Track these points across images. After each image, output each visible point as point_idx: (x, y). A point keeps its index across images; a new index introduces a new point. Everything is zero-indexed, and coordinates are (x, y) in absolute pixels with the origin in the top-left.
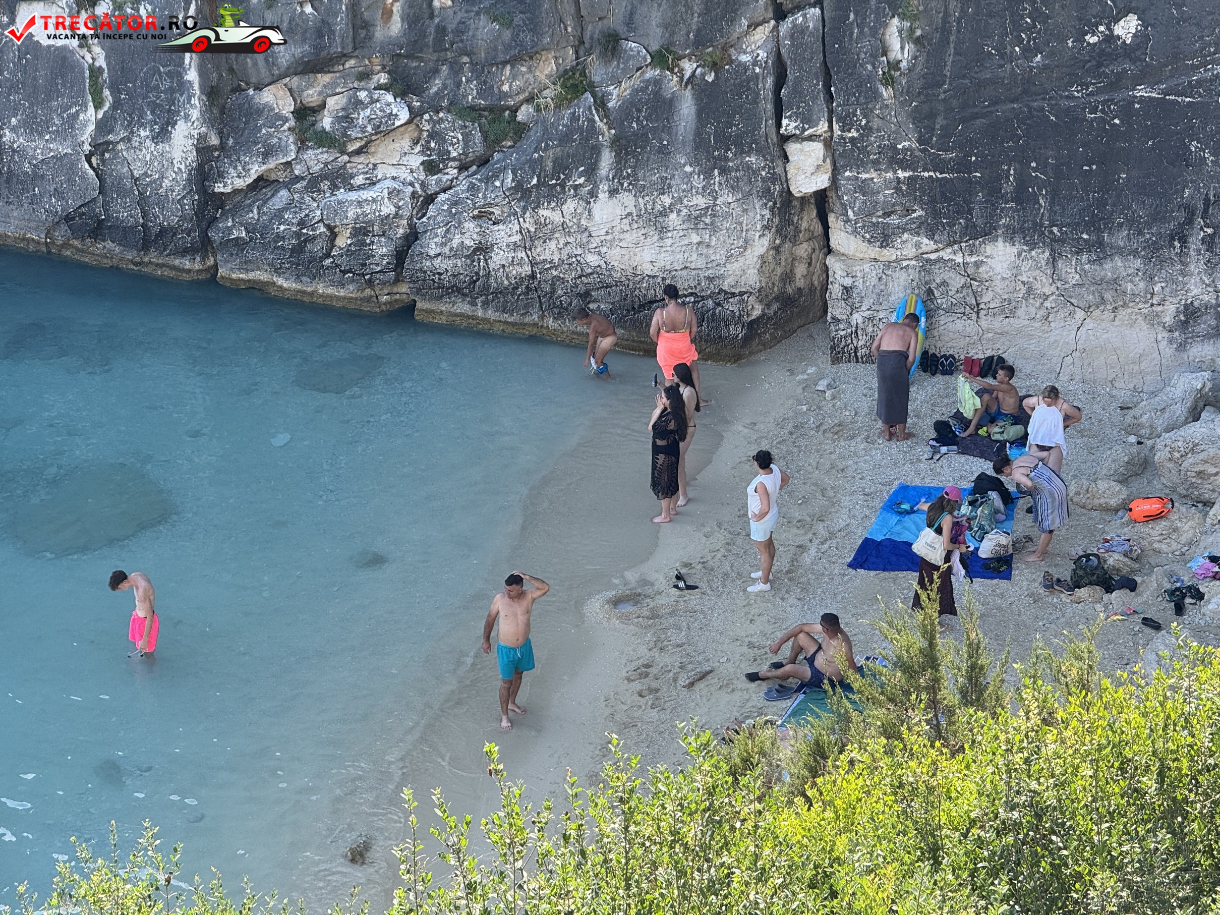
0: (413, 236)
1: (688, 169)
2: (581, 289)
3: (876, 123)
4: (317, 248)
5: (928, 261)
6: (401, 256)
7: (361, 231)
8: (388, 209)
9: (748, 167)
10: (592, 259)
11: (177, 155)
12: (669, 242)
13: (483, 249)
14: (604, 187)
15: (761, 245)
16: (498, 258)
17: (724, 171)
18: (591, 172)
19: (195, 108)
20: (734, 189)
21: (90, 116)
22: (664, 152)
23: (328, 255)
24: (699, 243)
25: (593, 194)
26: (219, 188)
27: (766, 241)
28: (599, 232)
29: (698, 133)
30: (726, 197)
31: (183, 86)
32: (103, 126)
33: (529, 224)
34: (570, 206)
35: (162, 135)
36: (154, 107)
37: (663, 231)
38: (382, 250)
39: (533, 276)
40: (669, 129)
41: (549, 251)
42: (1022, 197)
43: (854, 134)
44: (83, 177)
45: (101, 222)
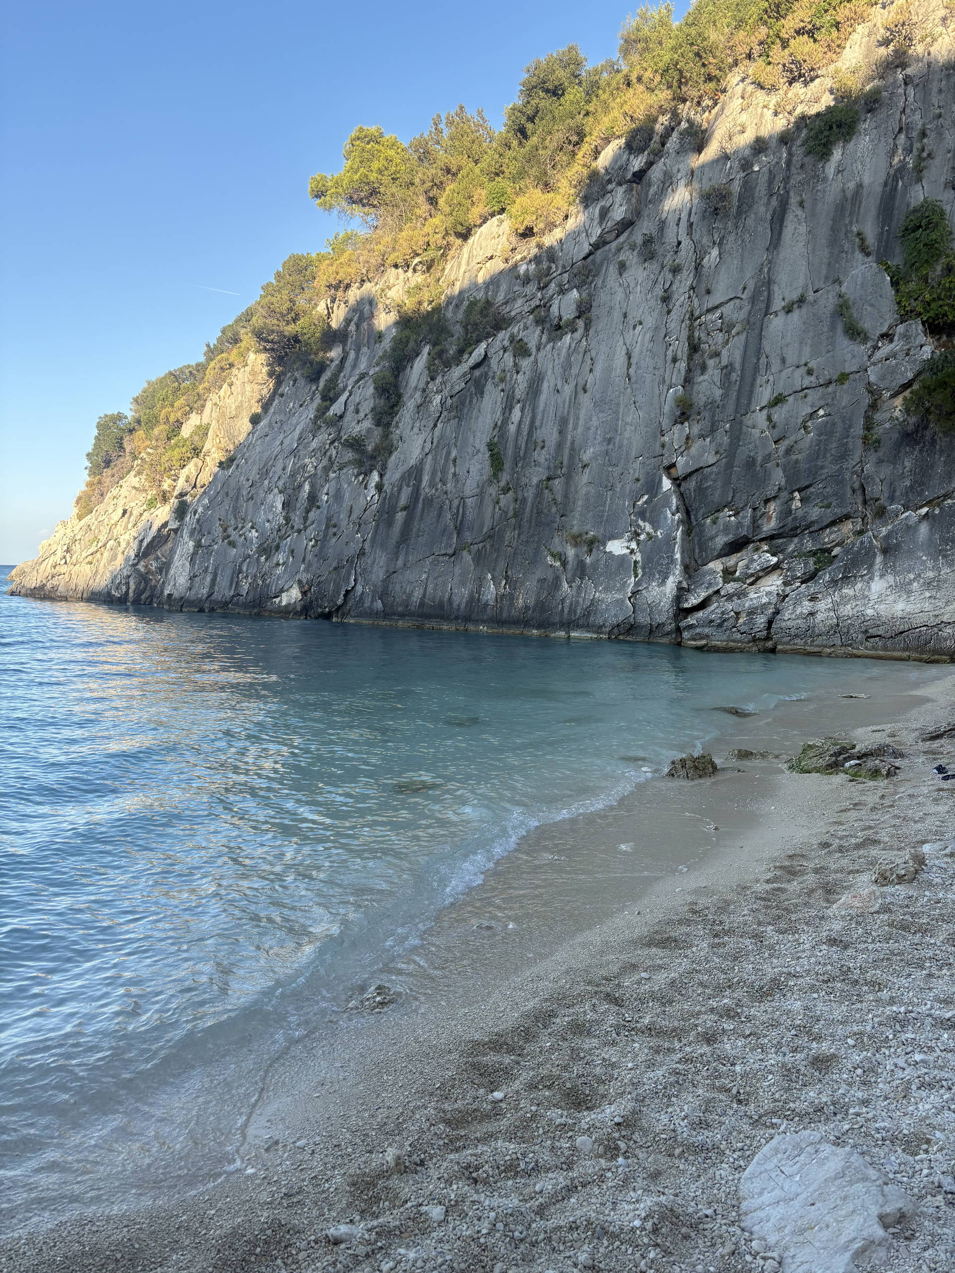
0: (777, 612)
1: (924, 558)
2: (864, 629)
4: (729, 624)
6: (770, 622)
7: (752, 612)
8: (765, 600)
10: (870, 612)
11: (668, 591)
12: (912, 598)
13: (812, 614)
14: (877, 574)
16: (819, 617)
17: (945, 557)
18: (871, 566)
19: (678, 570)
20: (951, 565)
21: (632, 581)
22: (910, 552)
23: (734, 627)
24: (930, 597)
25: (871, 579)
26: (686, 605)
28: (874, 597)
29: (930, 539)
30: (946, 570)
31: (672, 561)
32: (637, 584)
33: (837, 598)
34: (859, 586)
35: (663, 583)
36: (660, 572)
37: (909, 593)
38: (761, 620)
39: (838, 625)
40: (913, 540)
41: (847, 610)
44: (627, 607)
45: (632, 626)
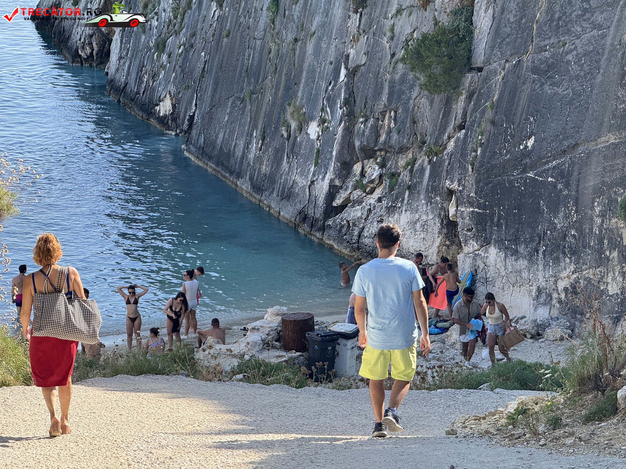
0: (363, 228)
1: (423, 202)
3: (467, 184)
4: (344, 230)
5: (475, 254)
6: (359, 236)
7: (354, 224)
8: (359, 214)
9: (437, 201)
11: (325, 187)
12: (416, 236)
14: (404, 209)
15: (438, 241)
17: (431, 204)
18: (403, 201)
19: (332, 167)
20: (432, 212)
21: (312, 169)
22: (419, 193)
23: (345, 235)
24: (424, 238)
25: (402, 211)
26: (334, 204)
27: (439, 240)
29: (428, 185)
30: (431, 217)
31: (331, 157)
34: (396, 216)
35: (324, 177)
36: (324, 166)
37: (415, 231)
38: (356, 233)
40: (422, 182)
42: (499, 225)
43: (461, 188)
44: (306, 195)
45: (306, 215)
